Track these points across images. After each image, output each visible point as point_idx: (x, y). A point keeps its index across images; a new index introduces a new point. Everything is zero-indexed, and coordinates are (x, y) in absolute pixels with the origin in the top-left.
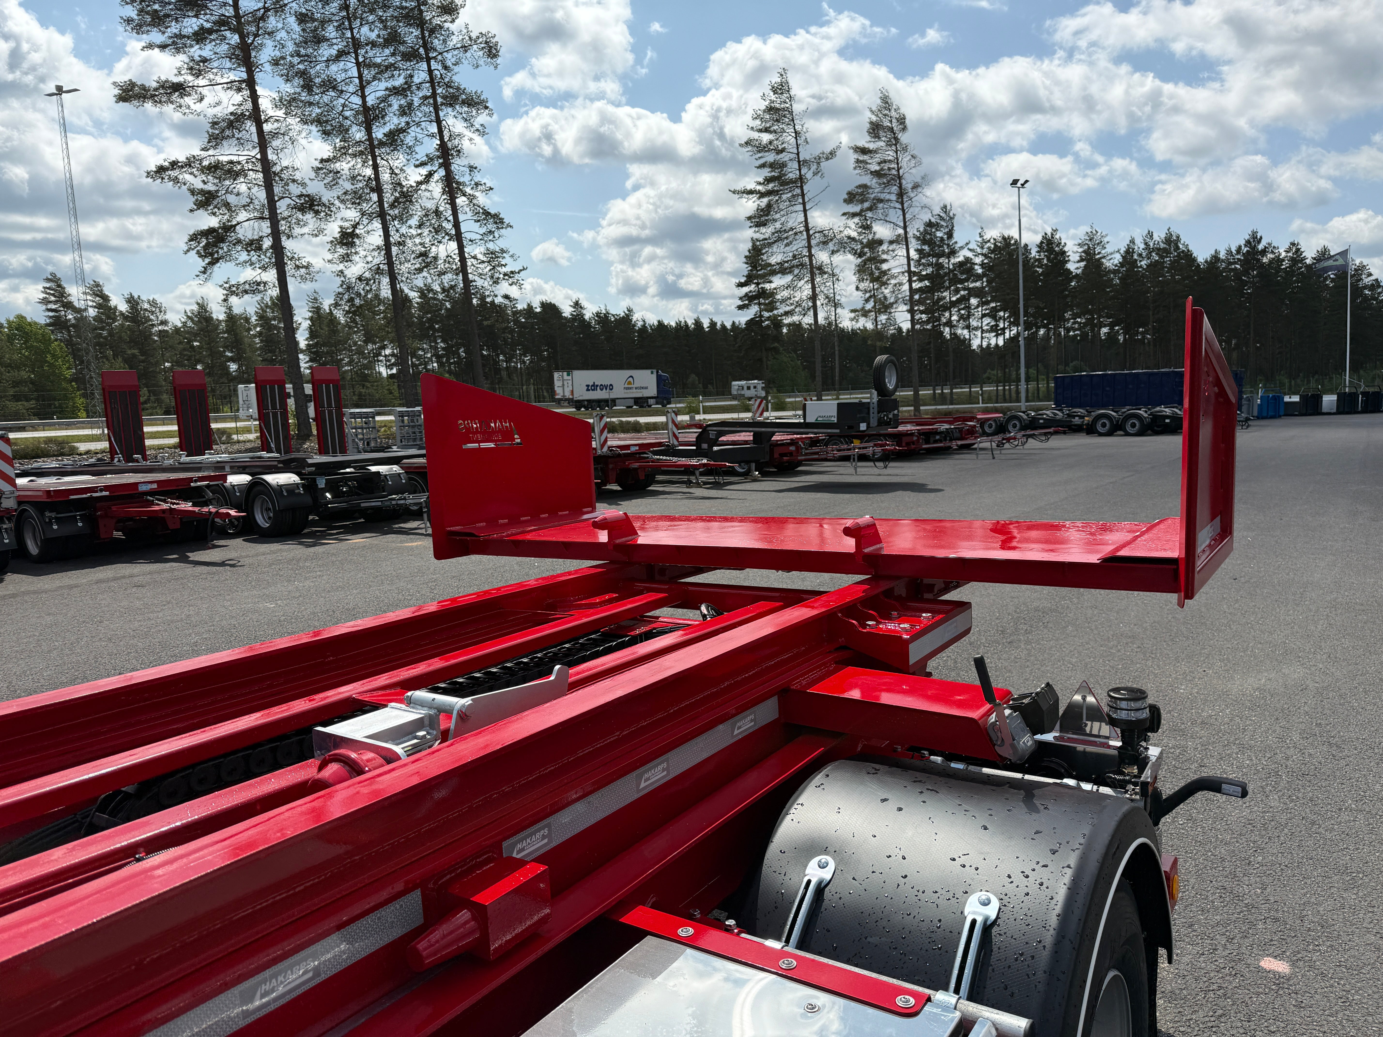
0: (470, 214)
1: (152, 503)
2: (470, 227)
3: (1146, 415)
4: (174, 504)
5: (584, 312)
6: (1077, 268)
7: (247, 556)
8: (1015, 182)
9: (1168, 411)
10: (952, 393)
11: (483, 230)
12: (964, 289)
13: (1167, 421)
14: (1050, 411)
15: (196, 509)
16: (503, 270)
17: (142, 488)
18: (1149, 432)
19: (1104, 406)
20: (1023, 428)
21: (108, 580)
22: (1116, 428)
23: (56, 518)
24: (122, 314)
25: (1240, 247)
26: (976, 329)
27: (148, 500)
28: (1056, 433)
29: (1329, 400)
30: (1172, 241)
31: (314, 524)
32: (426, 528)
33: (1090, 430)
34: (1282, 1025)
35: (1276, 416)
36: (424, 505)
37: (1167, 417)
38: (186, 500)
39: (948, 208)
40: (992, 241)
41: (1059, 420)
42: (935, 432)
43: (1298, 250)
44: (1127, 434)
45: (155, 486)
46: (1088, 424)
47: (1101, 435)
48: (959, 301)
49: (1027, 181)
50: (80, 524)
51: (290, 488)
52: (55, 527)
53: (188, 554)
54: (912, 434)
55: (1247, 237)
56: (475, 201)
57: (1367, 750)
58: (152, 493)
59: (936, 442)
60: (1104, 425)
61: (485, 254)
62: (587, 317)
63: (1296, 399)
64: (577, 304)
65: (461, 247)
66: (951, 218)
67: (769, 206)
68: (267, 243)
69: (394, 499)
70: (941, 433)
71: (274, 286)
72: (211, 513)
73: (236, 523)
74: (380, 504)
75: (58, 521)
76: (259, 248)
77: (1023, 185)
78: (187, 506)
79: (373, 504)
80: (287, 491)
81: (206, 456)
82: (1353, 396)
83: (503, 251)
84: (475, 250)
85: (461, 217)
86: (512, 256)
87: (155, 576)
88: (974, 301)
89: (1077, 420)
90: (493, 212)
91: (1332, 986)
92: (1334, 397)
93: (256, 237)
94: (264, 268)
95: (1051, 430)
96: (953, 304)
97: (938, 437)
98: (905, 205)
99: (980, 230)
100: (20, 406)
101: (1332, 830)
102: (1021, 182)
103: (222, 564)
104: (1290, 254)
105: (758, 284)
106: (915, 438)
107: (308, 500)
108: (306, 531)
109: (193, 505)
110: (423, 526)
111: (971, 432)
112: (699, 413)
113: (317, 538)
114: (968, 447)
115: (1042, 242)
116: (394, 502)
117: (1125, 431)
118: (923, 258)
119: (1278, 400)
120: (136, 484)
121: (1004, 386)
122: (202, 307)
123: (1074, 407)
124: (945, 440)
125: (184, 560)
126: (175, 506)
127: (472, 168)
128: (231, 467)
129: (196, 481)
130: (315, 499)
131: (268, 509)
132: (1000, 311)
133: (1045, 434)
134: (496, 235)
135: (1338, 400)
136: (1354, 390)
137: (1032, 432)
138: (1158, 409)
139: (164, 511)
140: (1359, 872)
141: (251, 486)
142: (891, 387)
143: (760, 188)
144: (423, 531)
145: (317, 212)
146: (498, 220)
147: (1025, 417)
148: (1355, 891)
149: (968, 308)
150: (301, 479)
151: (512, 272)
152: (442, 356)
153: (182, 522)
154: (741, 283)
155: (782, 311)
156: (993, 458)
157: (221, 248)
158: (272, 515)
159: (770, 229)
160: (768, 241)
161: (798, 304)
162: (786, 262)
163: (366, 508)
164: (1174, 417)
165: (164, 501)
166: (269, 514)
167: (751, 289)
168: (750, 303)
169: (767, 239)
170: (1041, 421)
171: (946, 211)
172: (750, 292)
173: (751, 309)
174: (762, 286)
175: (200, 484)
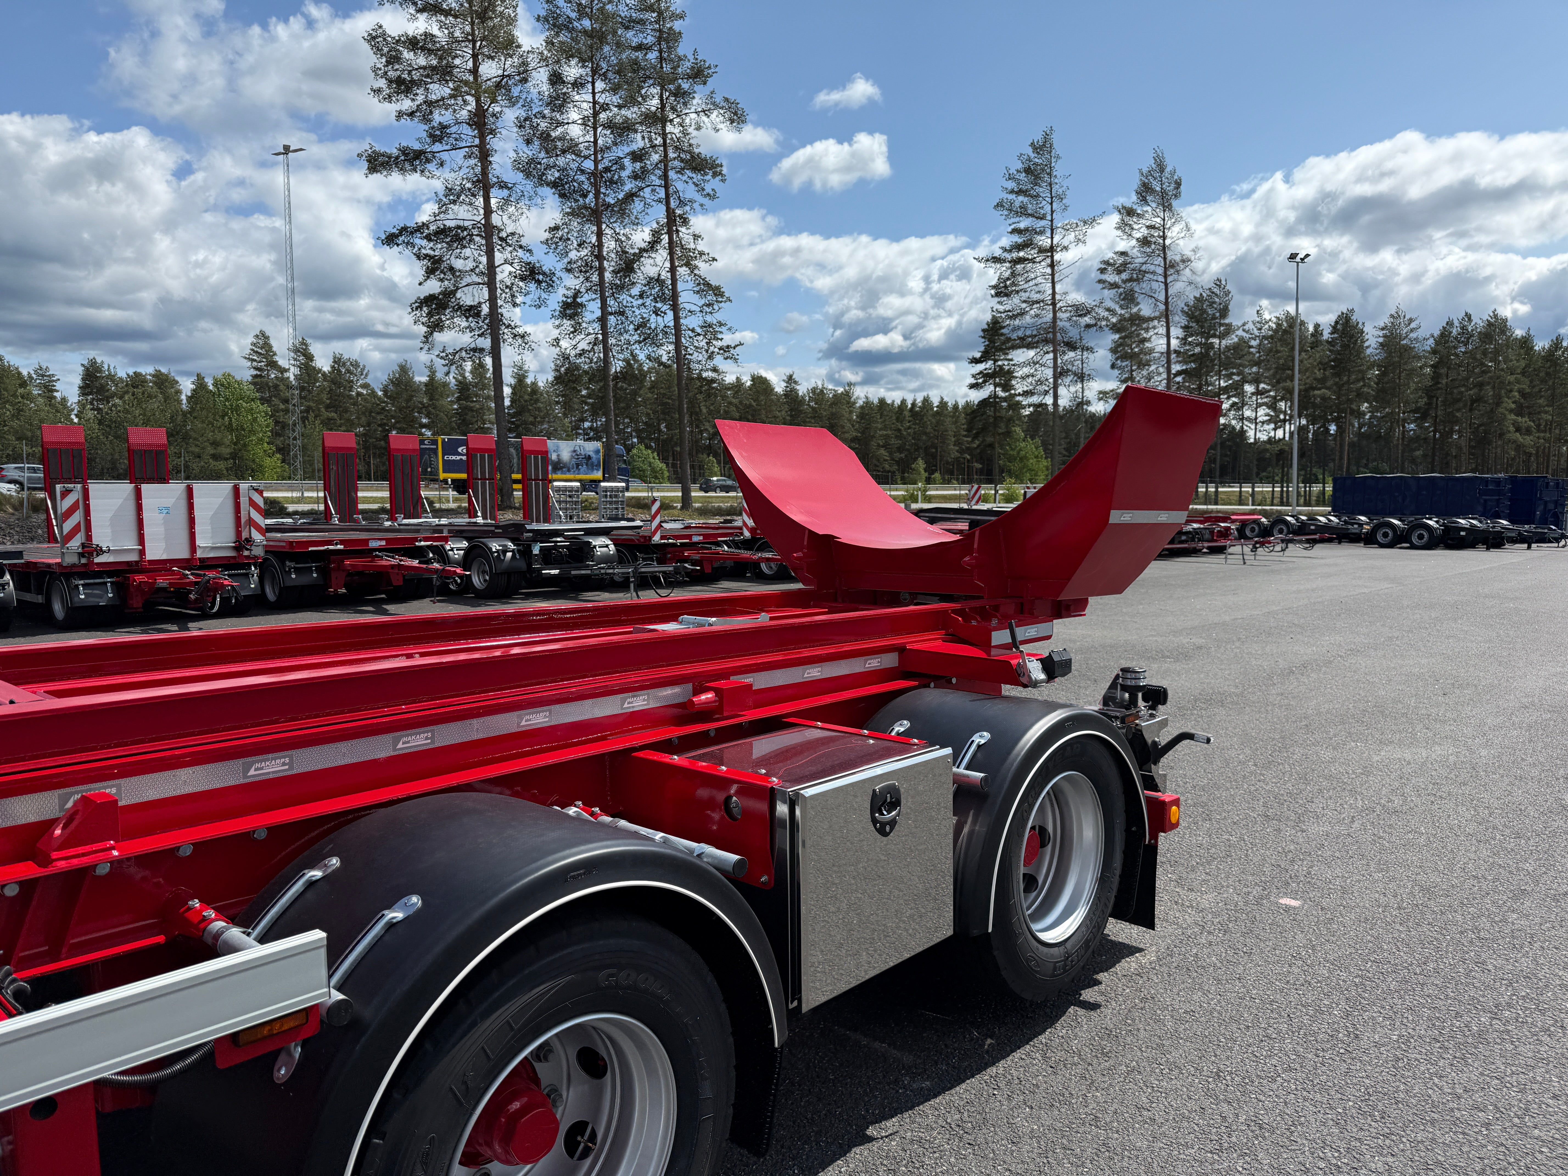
0: (691, 285)
1: (380, 559)
2: (688, 298)
3: (1436, 526)
4: (401, 560)
5: (798, 387)
8: (1293, 256)
9: (1464, 522)
10: (1217, 492)
11: (702, 302)
12: (1238, 374)
13: (1463, 533)
14: (1325, 516)
15: (424, 566)
16: (719, 344)
17: (372, 545)
18: (1441, 545)
19: (1388, 513)
20: (1287, 533)
22: (1399, 540)
23: (294, 568)
24: (324, 374)
26: (1249, 419)
27: (378, 556)
28: (1322, 541)
30: (1496, 325)
33: (1369, 540)
36: (631, 575)
37: (1464, 529)
38: (413, 557)
39: (1223, 282)
40: (1273, 321)
41: (1332, 527)
44: (1413, 547)
45: (383, 543)
46: (1366, 533)
47: (1382, 546)
48: (1230, 387)
49: (1307, 255)
50: (315, 575)
52: (293, 576)
56: (696, 272)
58: (380, 550)
59: (1179, 542)
60: (1386, 535)
61: (702, 327)
62: (800, 394)
64: (790, 379)
65: (677, 318)
66: (1227, 295)
67: (1013, 275)
68: (485, 309)
69: (603, 568)
70: (1188, 533)
72: (437, 570)
73: (460, 581)
74: (589, 572)
75: (297, 571)
76: (478, 315)
77: (1302, 259)
78: (415, 563)
79: (583, 572)
81: (420, 520)
83: (721, 324)
84: (691, 322)
85: (680, 286)
86: (730, 329)
88: (1249, 388)
89: (1353, 529)
90: (713, 283)
93: (476, 303)
94: (480, 335)
95: (1317, 537)
96: (1225, 390)
97: (1184, 538)
98: (1169, 279)
100: (221, 465)
102: (1301, 256)
105: (995, 361)
107: (522, 565)
108: (517, 596)
109: (419, 563)
111: (1224, 534)
112: (917, 502)
114: (1218, 550)
115: (1337, 322)
116: (603, 571)
117: (1411, 542)
118: (1192, 335)
120: (366, 541)
121: (1282, 487)
122: (404, 369)
123: (1356, 513)
124: (1192, 541)
126: (402, 563)
127: (696, 237)
128: (450, 531)
129: (420, 541)
130: (529, 565)
131: (483, 572)
132: (1280, 401)
133: (1308, 541)
134: (716, 307)
138: (1452, 519)
139: (393, 566)
141: (471, 549)
143: (1008, 255)
145: (539, 282)
146: (718, 291)
147: (1294, 522)
149: (1241, 395)
150: (518, 545)
151: (728, 347)
152: (642, 430)
153: (404, 580)
154: (975, 359)
155: (1020, 391)
156: (1245, 563)
157: (444, 314)
158: (487, 578)
159: (1014, 300)
160: (1011, 314)
161: (1040, 382)
162: (1028, 337)
163: (576, 576)
164: (1472, 529)
165: (393, 557)
166: (484, 577)
167: (987, 366)
168: (985, 382)
169: (1009, 311)
170: (1312, 527)
171: (1220, 286)
172: (986, 369)
173: (986, 388)
174: (1000, 363)
175: (423, 543)
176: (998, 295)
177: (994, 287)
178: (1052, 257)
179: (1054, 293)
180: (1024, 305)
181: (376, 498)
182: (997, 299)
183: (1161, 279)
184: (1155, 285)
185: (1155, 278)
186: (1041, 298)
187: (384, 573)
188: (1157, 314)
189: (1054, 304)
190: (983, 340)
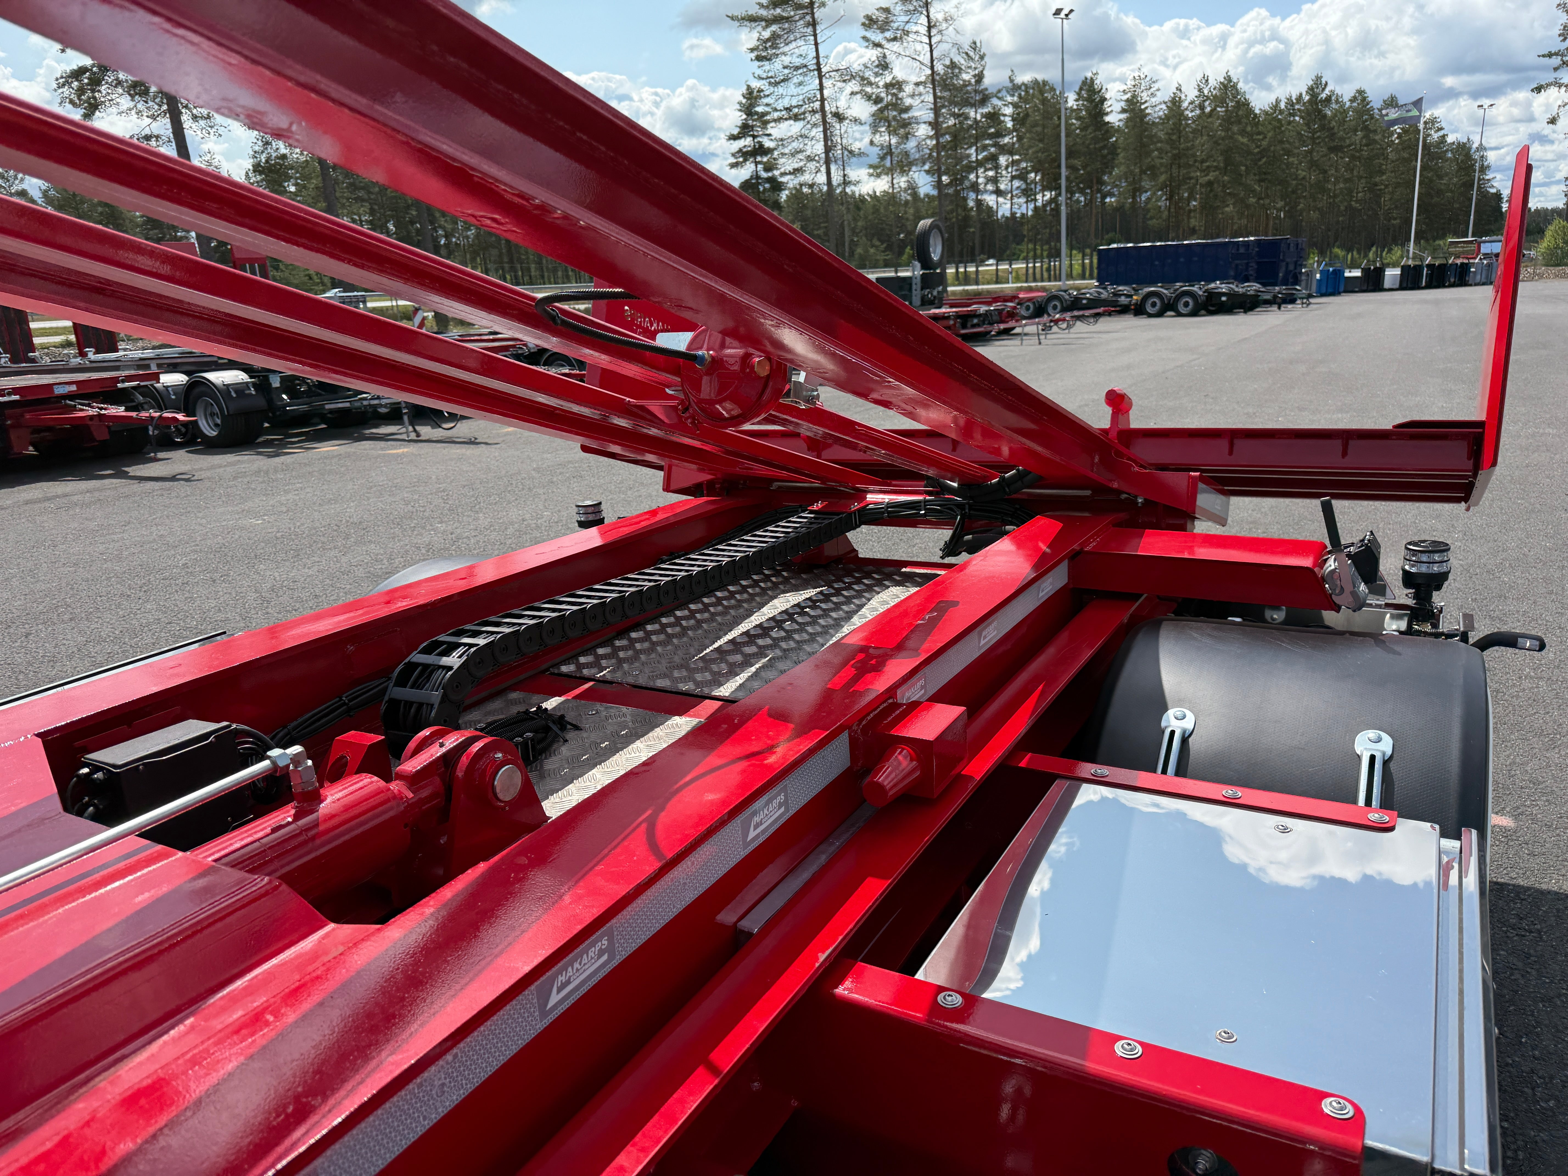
1: (74, 409)
3: (1201, 293)
4: (101, 409)
6: (1120, 120)
7: (201, 469)
8: (1058, 12)
9: (1224, 288)
10: (977, 271)
12: (993, 145)
13: (1224, 299)
14: (1092, 289)
15: (134, 414)
17: (59, 391)
18: (1203, 312)
19: (1153, 283)
20: (1064, 310)
21: (39, 501)
22: (1168, 307)
25: (1301, 94)
26: (1005, 194)
27: (70, 406)
28: (1103, 314)
29: (1392, 274)
30: (1228, 87)
31: (268, 432)
32: (407, 433)
33: (1139, 310)
34: (1521, 872)
35: (1335, 293)
36: (403, 405)
37: (1224, 294)
38: (116, 402)
39: (978, 44)
40: (1023, 88)
41: (1104, 300)
42: (974, 315)
43: (1364, 99)
44: (1180, 315)
45: (74, 388)
46: (1136, 304)
47: (1150, 316)
48: (987, 159)
49: (1071, 11)
51: (240, 389)
53: (126, 469)
54: (948, 318)
55: (1310, 83)
57: (1530, 622)
58: (71, 396)
59: (974, 326)
60: (1154, 305)
63: (1357, 273)
66: (982, 57)
67: (774, 37)
69: (365, 399)
70: (980, 315)
71: (169, 141)
72: (152, 418)
73: (183, 430)
74: (348, 405)
77: (1067, 15)
78: (119, 411)
79: (340, 405)
80: (236, 392)
81: (121, 353)
82: (1418, 269)
87: (97, 494)
89: (1123, 300)
91: (1558, 835)
92: (1397, 271)
94: (154, 118)
95: (1101, 310)
96: (980, 164)
97: (975, 321)
98: (934, 40)
99: (1010, 73)
101: (1518, 697)
102: (1065, 11)
103: (173, 478)
104: (1355, 104)
105: (754, 137)
106: (952, 322)
107: (262, 402)
108: (261, 439)
109: (126, 410)
110: (404, 430)
111: (1012, 315)
113: (277, 448)
114: (1007, 332)
115: (1081, 89)
116: (365, 403)
117: (1177, 310)
118: (945, 105)
119: (1338, 273)
120: (50, 387)
121: (1042, 262)
123: (1119, 284)
124: (984, 324)
125: (125, 476)
126: (103, 412)
128: (159, 366)
129: (123, 381)
130: (270, 401)
131: (212, 415)
132: (1031, 172)
133: (1093, 316)
135: (1401, 275)
136: (1418, 263)
137: (1081, 313)
138: (1212, 285)
139: (91, 418)
140: (1555, 734)
141: (190, 387)
142: (935, 257)
143: (764, 13)
144: (404, 437)
147: (1067, 297)
148: (1557, 750)
149: (997, 167)
150: (251, 377)
153: (110, 432)
154: (733, 135)
155: (789, 168)
156: (1040, 343)
157: (99, 91)
158: (219, 421)
159: (776, 64)
160: (772, 80)
161: (810, 159)
162: (795, 107)
163: (331, 411)
164: (1231, 295)
165: (89, 405)
166: (214, 420)
167: (747, 143)
168: (745, 160)
169: (772, 77)
170: (1084, 302)
171: (975, 49)
172: (745, 146)
173: (746, 167)
174: (759, 139)
175: (127, 384)
176: (759, 58)
177: (752, 50)
178: (813, 14)
179: (817, 57)
180: (786, 71)
181: (57, 328)
182: (757, 63)
183: (926, 40)
184: (919, 47)
185: (919, 38)
186: (804, 62)
187: (83, 426)
188: (923, 79)
189: (819, 69)
190: (740, 113)
